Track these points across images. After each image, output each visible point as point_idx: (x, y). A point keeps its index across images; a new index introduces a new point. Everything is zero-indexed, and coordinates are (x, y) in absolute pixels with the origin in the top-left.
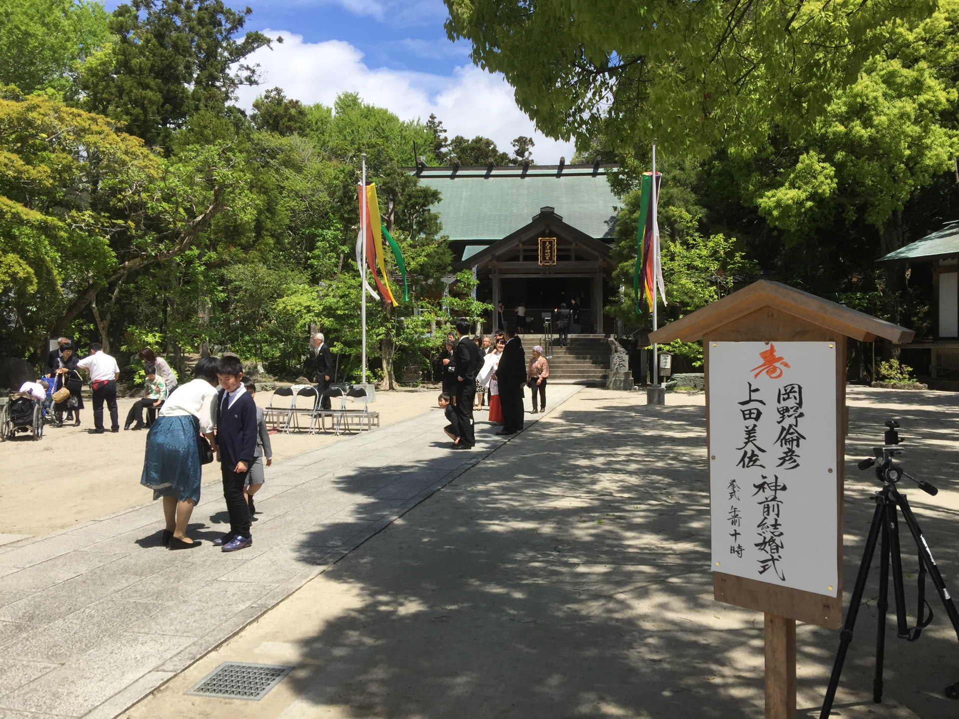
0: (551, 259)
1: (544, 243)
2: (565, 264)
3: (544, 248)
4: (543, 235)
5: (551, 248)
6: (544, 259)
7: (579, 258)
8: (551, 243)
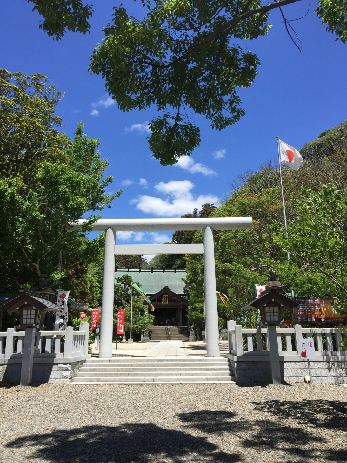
0: (166, 302)
1: (164, 297)
2: (171, 303)
3: (164, 298)
4: (164, 294)
5: (166, 298)
6: (164, 302)
7: (174, 302)
8: (166, 297)
